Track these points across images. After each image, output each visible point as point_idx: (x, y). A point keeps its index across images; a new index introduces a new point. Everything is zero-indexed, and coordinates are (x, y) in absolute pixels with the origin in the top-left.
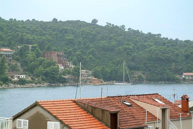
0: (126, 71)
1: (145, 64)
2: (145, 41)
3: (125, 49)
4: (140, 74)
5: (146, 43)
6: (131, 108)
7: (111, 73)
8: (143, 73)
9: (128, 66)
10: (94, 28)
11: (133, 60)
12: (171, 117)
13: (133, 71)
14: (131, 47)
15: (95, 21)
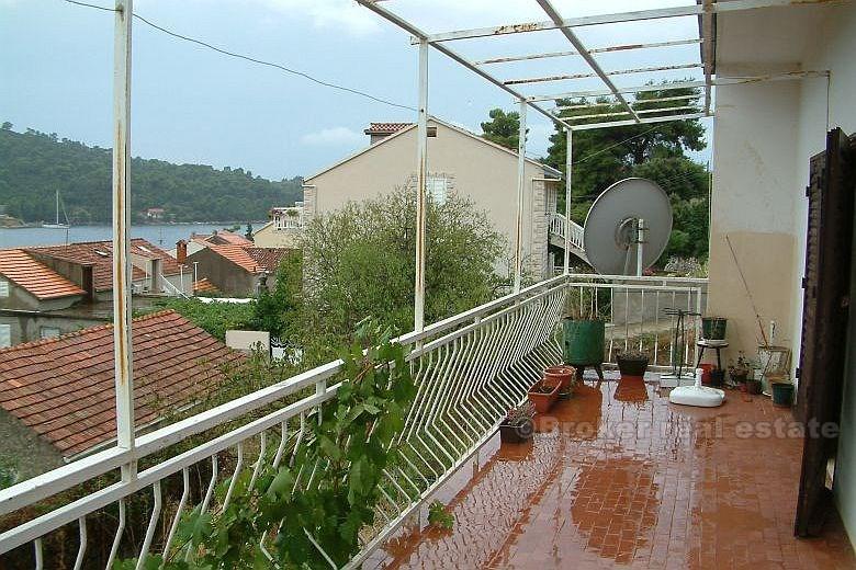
0: (60, 205)
1: (91, 194)
2: (90, 160)
3: (59, 171)
4: (83, 210)
5: (91, 163)
6: (106, 259)
7: (37, 208)
8: (88, 210)
9: (64, 199)
10: (6, 137)
11: (71, 188)
12: (164, 272)
13: (72, 206)
14: (68, 168)
15: (8, 125)
